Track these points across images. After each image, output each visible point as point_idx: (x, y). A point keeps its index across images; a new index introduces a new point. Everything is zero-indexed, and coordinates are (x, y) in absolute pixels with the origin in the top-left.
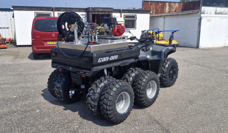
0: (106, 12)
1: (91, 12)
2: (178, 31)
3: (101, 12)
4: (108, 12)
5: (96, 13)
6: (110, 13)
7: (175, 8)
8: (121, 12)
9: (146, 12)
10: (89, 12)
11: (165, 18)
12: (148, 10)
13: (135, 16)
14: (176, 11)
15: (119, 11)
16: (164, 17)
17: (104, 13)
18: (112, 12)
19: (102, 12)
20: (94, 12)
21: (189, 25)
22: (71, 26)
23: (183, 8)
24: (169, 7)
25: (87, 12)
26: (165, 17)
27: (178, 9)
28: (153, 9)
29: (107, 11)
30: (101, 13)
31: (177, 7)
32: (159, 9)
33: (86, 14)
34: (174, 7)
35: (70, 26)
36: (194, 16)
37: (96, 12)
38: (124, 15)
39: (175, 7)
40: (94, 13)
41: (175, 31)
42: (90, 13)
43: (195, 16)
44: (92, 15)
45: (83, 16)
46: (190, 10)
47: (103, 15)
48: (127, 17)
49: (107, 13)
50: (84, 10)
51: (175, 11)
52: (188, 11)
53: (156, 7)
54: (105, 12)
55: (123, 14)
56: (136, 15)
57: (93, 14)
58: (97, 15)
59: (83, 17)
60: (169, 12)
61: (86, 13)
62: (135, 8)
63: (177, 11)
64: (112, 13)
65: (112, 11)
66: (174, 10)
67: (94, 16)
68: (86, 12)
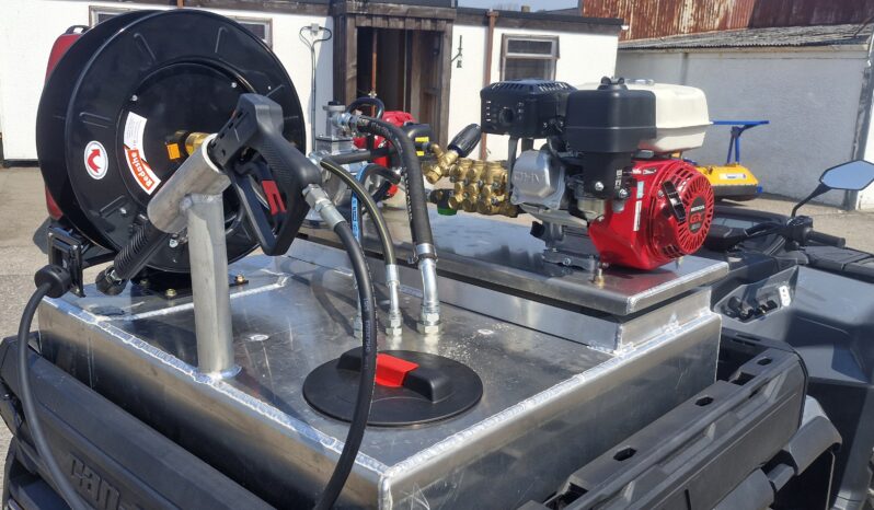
0: (426, 19)
1: (353, 15)
2: (767, 122)
3: (399, 17)
4: (434, 20)
5: (379, 23)
6: (443, 25)
7: (722, 14)
8: (492, 20)
9: (601, 27)
10: (345, 16)
11: (691, 56)
12: (607, 16)
13: (554, 43)
14: (726, 28)
15: (481, 19)
16: (686, 54)
17: (412, 25)
18: (450, 21)
19: (403, 18)
20: (370, 16)
21: (810, 94)
22: (183, 150)
23: (757, 15)
24: (697, 10)
25: (335, 19)
26: (687, 51)
27: (735, 17)
28: (629, 14)
29: (429, 14)
30: (401, 25)
31: (731, 10)
32: (651, 15)
33: (331, 28)
34: (716, 8)
35: (174, 151)
36: (839, 55)
37: (377, 16)
38: (503, 35)
39: (722, 8)
40: (365, 23)
41: (749, 126)
42: (350, 22)
43: (845, 55)
44: (360, 29)
45: (315, 32)
46: (787, 24)
47: (410, 32)
48: (515, 45)
49: (428, 25)
50: (318, 7)
51: (723, 26)
52: (782, 31)
53: (642, 5)
54: (418, 19)
55: (498, 33)
56: (557, 39)
57: (363, 24)
58: (380, 30)
59: (316, 38)
60: (696, 29)
61: (331, 18)
62: (528, 8)
63: (729, 26)
64: (449, 25)
65: (450, 16)
66: (717, 22)
67: (365, 34)
68: (329, 14)
